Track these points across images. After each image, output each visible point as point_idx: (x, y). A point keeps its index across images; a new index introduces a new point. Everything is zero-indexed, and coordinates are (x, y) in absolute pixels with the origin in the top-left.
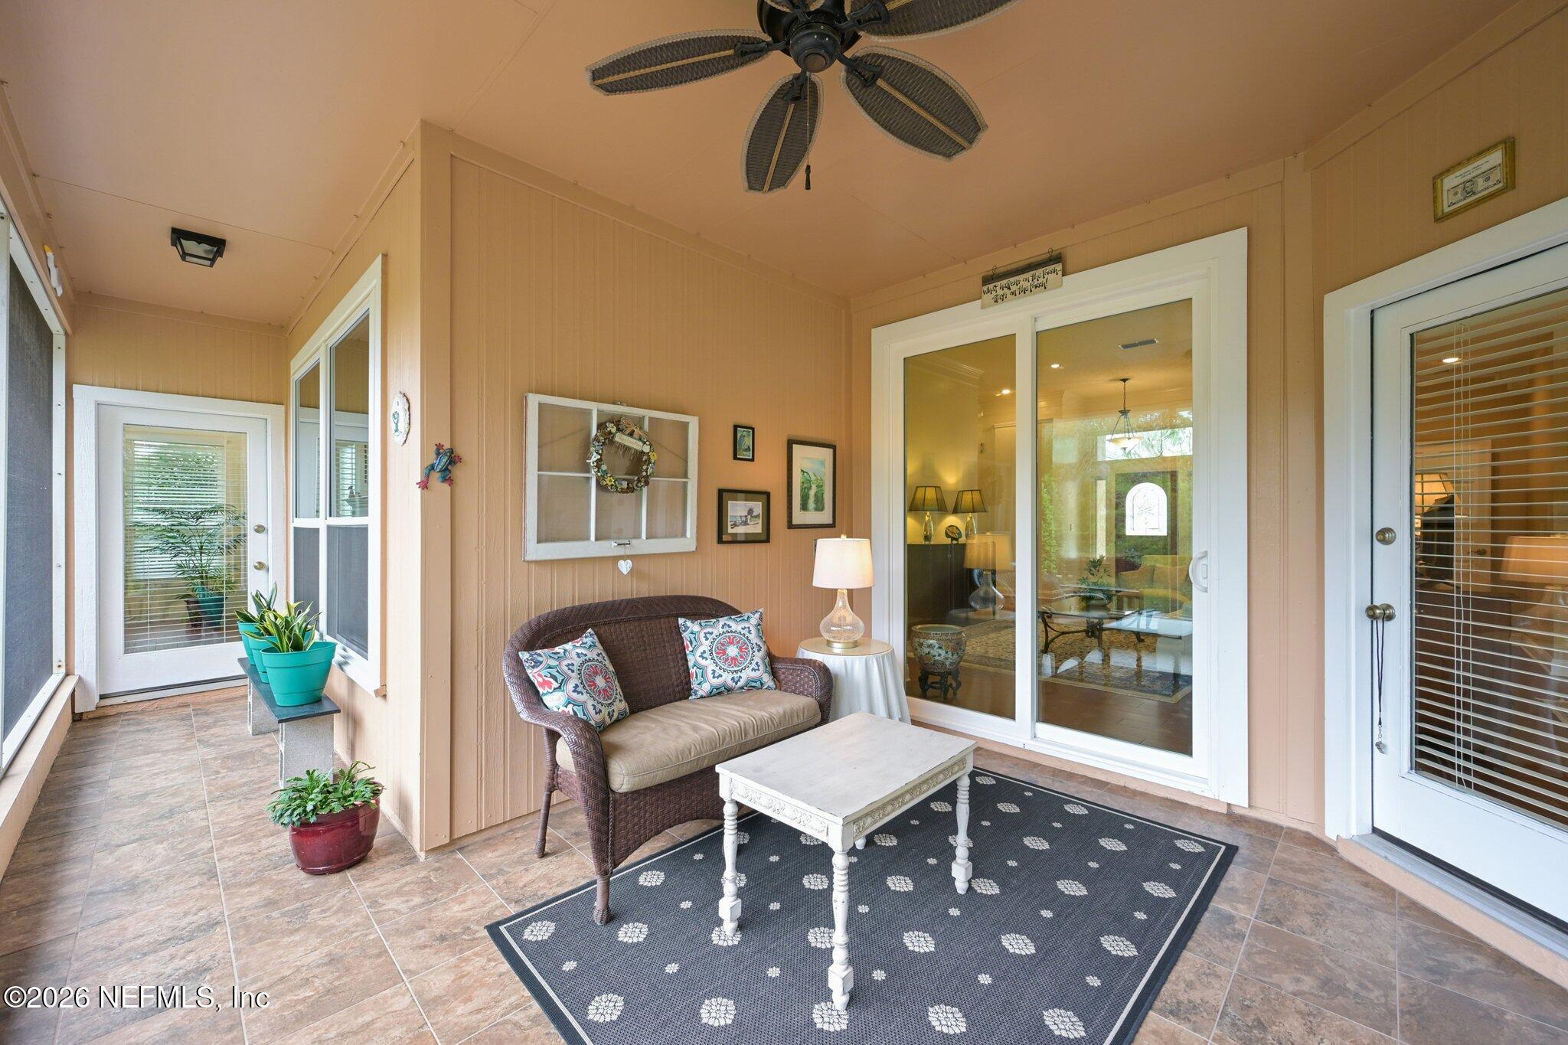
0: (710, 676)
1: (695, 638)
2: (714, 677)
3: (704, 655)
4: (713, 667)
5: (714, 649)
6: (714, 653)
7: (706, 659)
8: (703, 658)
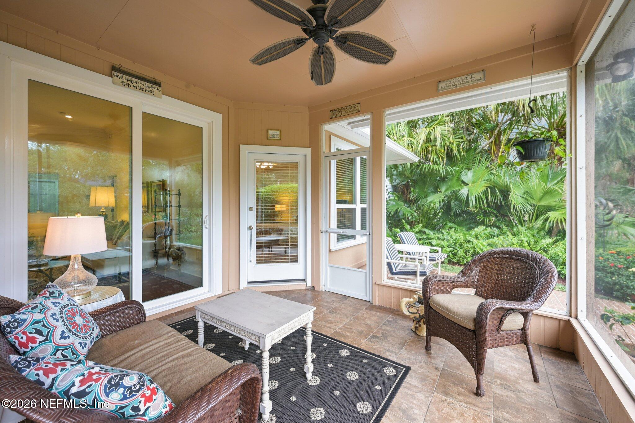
0: (80, 349)
1: (44, 325)
2: (83, 348)
3: (65, 335)
4: (77, 341)
5: (69, 326)
6: (71, 329)
7: (69, 337)
8: (65, 338)
